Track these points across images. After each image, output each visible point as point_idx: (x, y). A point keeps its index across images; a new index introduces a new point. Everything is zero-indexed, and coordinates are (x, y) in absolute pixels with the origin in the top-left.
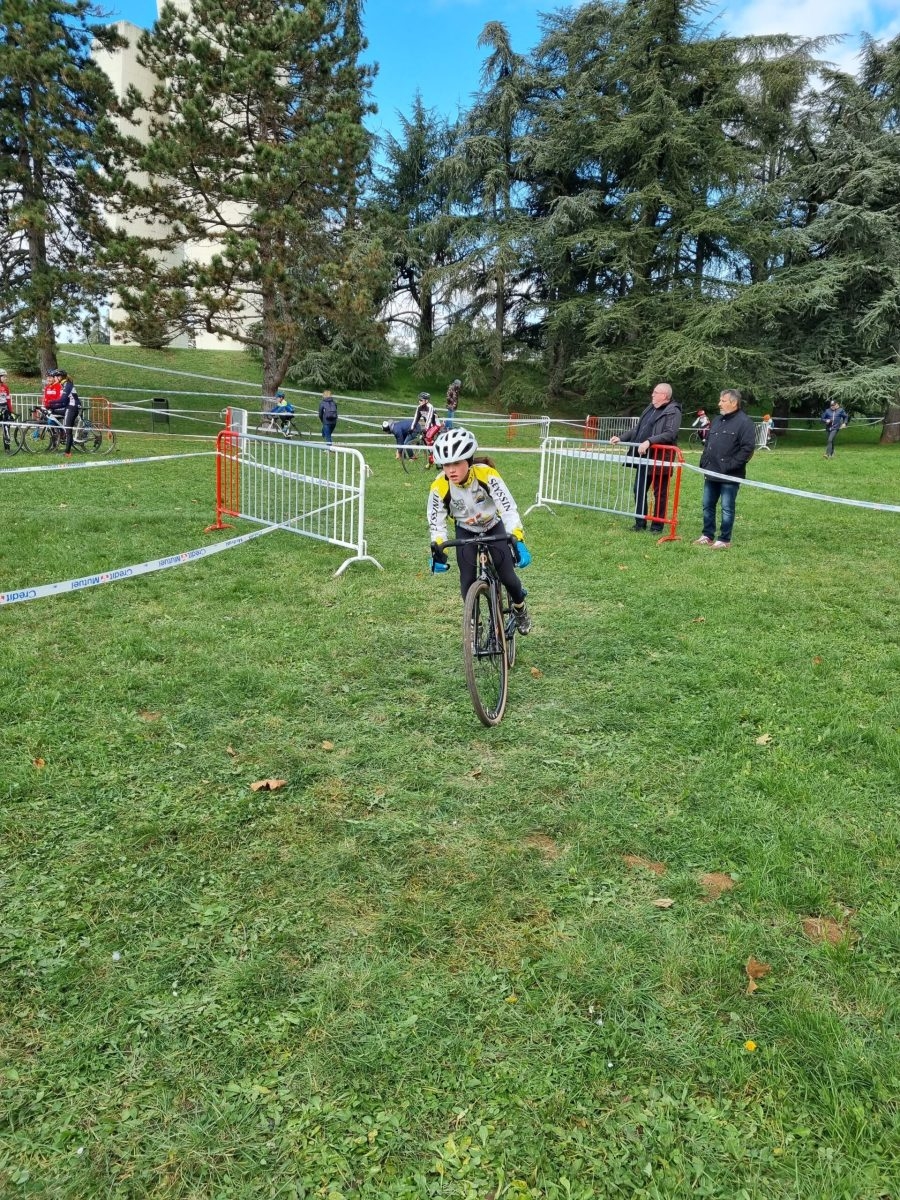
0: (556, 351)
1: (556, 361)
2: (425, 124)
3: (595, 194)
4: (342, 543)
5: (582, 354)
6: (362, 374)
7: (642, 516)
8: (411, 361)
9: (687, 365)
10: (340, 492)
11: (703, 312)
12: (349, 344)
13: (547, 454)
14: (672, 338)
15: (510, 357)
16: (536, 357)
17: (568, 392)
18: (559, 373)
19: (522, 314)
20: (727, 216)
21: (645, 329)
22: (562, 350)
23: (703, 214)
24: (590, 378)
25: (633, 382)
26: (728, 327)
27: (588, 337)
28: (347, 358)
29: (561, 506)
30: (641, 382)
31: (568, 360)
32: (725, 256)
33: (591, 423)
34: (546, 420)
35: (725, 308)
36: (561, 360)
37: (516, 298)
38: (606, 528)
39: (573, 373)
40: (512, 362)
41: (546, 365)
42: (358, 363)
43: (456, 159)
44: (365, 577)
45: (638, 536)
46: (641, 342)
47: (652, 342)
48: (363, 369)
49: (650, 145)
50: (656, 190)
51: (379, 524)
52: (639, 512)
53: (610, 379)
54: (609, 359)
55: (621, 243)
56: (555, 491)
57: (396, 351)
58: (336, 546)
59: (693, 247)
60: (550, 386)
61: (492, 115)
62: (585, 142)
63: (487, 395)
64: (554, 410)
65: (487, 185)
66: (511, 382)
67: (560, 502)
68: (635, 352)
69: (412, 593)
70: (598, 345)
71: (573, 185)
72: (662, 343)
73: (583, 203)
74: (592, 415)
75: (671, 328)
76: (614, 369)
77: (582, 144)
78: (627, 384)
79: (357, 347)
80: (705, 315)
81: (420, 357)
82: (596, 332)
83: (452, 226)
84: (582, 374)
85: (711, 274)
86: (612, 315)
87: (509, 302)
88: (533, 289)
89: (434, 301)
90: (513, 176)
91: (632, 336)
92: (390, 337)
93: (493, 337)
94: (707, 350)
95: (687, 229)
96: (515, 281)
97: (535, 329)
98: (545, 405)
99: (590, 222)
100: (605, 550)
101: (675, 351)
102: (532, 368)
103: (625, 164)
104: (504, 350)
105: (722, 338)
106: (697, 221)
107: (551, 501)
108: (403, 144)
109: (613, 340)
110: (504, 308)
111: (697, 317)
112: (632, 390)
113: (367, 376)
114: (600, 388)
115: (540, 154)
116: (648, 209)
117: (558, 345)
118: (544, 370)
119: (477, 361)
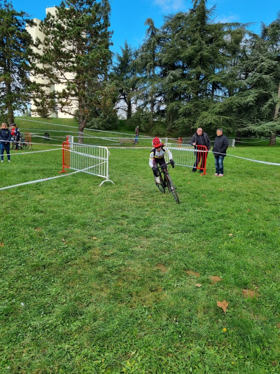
0: (169, 117)
1: (169, 121)
2: (128, 49)
3: (180, 70)
4: (102, 176)
5: (177, 119)
6: (109, 125)
7: (195, 167)
8: (125, 121)
9: (210, 122)
10: (101, 160)
12: (105, 116)
14: (205, 113)
15: (155, 120)
16: (163, 120)
17: (173, 130)
18: (170, 124)
19: (159, 107)
20: (221, 77)
21: (197, 111)
22: (171, 118)
23: (214, 76)
24: (180, 126)
25: (193, 127)
26: (222, 110)
27: (179, 113)
28: (105, 120)
30: (195, 127)
31: (173, 120)
32: (221, 89)
33: (180, 140)
34: (167, 139)
35: (221, 104)
36: (171, 120)
37: (157, 102)
38: (184, 171)
39: (175, 124)
40: (156, 121)
41: (166, 122)
42: (108, 122)
43: (138, 60)
44: (108, 186)
45: (194, 174)
46: (195, 115)
47: (199, 115)
48: (109, 123)
49: (197, 55)
50: (199, 69)
51: (114, 170)
52: (194, 166)
53: (186, 126)
54: (186, 120)
55: (189, 85)
57: (120, 118)
58: (100, 177)
59: (211, 86)
60: (167, 129)
61: (149, 46)
62: (177, 54)
63: (148, 131)
64: (169, 135)
65: (147, 67)
66: (156, 127)
68: (193, 118)
69: (123, 191)
70: (182, 116)
71: (174, 67)
72: (202, 115)
73: (177, 73)
74: (180, 137)
75: (204, 111)
76: (187, 123)
77: (176, 55)
78: (191, 128)
79: (108, 117)
80: (215, 107)
81: (127, 120)
82: (181, 112)
83: (137, 80)
84: (177, 125)
85: (217, 94)
86: (186, 107)
87: (155, 103)
88: (162, 99)
89: (131, 103)
90: (155, 65)
91: (192, 113)
92: (118, 114)
93: (150, 114)
94: (215, 117)
95: (209, 81)
96: (156, 97)
97: (163, 111)
98: (166, 135)
99: (179, 79)
100: (184, 178)
101: (206, 117)
102: (162, 123)
103: (189, 61)
104: (154, 118)
105: (220, 113)
106: (212, 78)
108: (121, 55)
109: (187, 114)
110: (153, 105)
111: (212, 107)
112: (193, 130)
113: (111, 126)
114: (183, 129)
115: (164, 58)
116: (197, 75)
117: (170, 116)
118: (166, 124)
119: (145, 121)
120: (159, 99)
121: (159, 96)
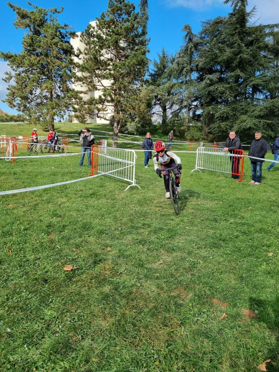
0: (205, 122)
1: (205, 125)
2: (165, 56)
3: (218, 74)
9: (248, 126)
11: (254, 109)
13: (199, 153)
14: (244, 117)
15: (190, 124)
17: (209, 135)
19: (195, 111)
20: (262, 79)
21: (234, 115)
22: (207, 122)
23: (254, 79)
24: (216, 130)
26: (262, 113)
27: (216, 117)
29: (203, 169)
32: (262, 92)
35: (261, 108)
36: (207, 125)
37: (193, 106)
38: (218, 177)
39: (210, 129)
40: (191, 126)
41: (202, 127)
43: (175, 66)
45: (229, 180)
46: (233, 119)
47: (237, 118)
48: (144, 129)
49: (236, 58)
50: (238, 72)
53: (223, 130)
54: (222, 124)
55: (226, 89)
56: (201, 165)
59: (251, 89)
61: (188, 52)
62: (215, 59)
63: (183, 136)
65: (184, 73)
66: (190, 132)
67: (203, 168)
68: (231, 122)
70: (219, 120)
71: (211, 71)
72: (240, 119)
73: (214, 77)
74: (217, 142)
75: (243, 114)
76: (224, 127)
77: (214, 59)
79: (142, 122)
80: (254, 110)
82: (218, 116)
83: (173, 85)
84: (213, 129)
85: (257, 97)
86: (223, 111)
87: (191, 107)
88: (198, 104)
89: (167, 108)
90: (192, 70)
91: (230, 117)
92: (153, 119)
94: (255, 121)
95: (249, 84)
96: (192, 101)
97: (199, 116)
98: (201, 139)
99: (217, 82)
100: (217, 184)
101: (245, 121)
102: (197, 127)
103: (228, 65)
104: (189, 122)
105: (260, 117)
106: (252, 81)
107: (200, 168)
108: (158, 62)
109: (224, 118)
110: (189, 109)
111: (252, 110)
113: (145, 131)
114: (219, 133)
115: (201, 63)
116: (236, 78)
117: (206, 120)
120: (195, 103)
121: (195, 100)
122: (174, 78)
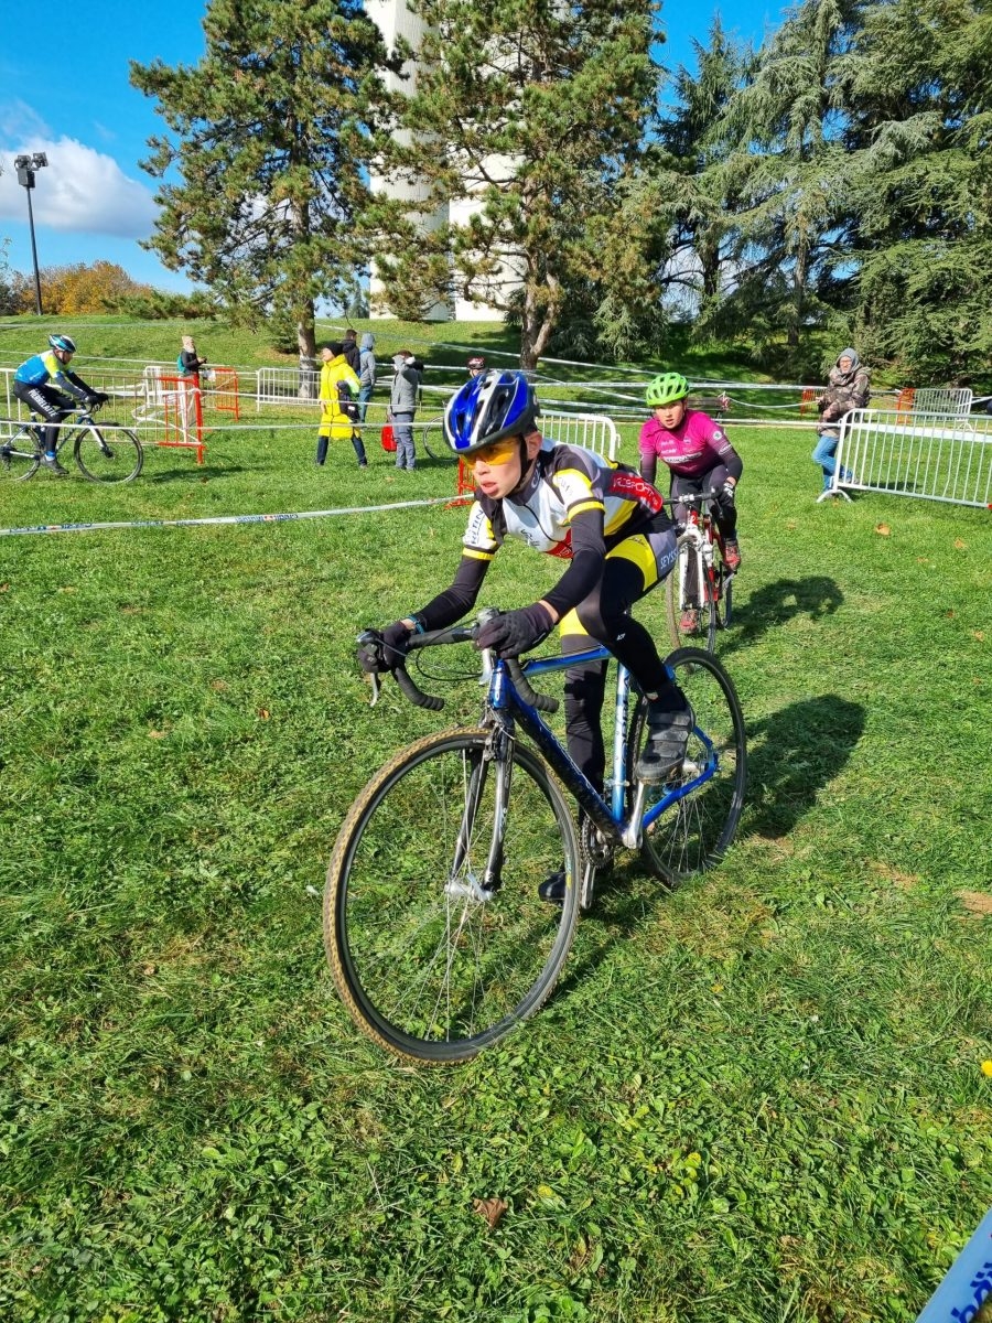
2: (724, 49)
3: (930, 116)
19: (829, 269)
27: (911, 290)
37: (822, 249)
43: (759, 90)
55: (960, 176)
57: (674, 318)
65: (795, 116)
68: (971, 309)
71: (904, 106)
73: (916, 128)
77: (917, 59)
82: (919, 286)
83: (748, 168)
86: (942, 265)
87: (814, 253)
88: (844, 238)
89: (720, 258)
90: (826, 105)
92: (666, 301)
96: (820, 230)
97: (844, 285)
99: (923, 151)
108: (696, 75)
109: (941, 293)
110: (809, 261)
121: (832, 225)
122: (756, 136)
